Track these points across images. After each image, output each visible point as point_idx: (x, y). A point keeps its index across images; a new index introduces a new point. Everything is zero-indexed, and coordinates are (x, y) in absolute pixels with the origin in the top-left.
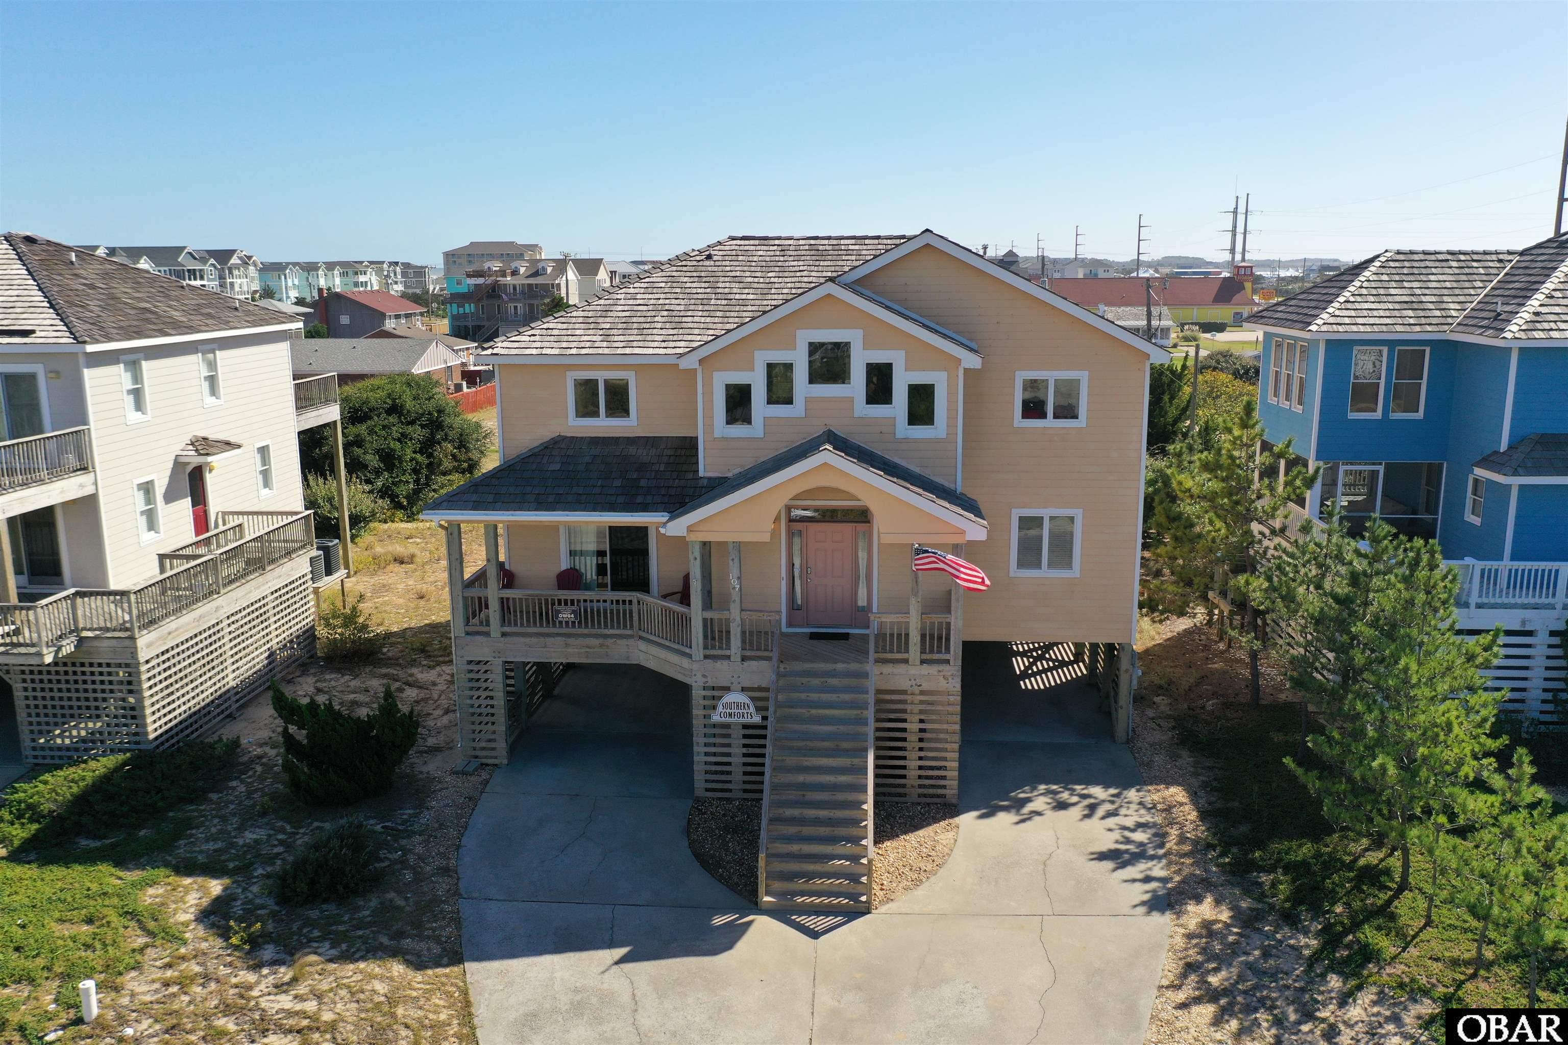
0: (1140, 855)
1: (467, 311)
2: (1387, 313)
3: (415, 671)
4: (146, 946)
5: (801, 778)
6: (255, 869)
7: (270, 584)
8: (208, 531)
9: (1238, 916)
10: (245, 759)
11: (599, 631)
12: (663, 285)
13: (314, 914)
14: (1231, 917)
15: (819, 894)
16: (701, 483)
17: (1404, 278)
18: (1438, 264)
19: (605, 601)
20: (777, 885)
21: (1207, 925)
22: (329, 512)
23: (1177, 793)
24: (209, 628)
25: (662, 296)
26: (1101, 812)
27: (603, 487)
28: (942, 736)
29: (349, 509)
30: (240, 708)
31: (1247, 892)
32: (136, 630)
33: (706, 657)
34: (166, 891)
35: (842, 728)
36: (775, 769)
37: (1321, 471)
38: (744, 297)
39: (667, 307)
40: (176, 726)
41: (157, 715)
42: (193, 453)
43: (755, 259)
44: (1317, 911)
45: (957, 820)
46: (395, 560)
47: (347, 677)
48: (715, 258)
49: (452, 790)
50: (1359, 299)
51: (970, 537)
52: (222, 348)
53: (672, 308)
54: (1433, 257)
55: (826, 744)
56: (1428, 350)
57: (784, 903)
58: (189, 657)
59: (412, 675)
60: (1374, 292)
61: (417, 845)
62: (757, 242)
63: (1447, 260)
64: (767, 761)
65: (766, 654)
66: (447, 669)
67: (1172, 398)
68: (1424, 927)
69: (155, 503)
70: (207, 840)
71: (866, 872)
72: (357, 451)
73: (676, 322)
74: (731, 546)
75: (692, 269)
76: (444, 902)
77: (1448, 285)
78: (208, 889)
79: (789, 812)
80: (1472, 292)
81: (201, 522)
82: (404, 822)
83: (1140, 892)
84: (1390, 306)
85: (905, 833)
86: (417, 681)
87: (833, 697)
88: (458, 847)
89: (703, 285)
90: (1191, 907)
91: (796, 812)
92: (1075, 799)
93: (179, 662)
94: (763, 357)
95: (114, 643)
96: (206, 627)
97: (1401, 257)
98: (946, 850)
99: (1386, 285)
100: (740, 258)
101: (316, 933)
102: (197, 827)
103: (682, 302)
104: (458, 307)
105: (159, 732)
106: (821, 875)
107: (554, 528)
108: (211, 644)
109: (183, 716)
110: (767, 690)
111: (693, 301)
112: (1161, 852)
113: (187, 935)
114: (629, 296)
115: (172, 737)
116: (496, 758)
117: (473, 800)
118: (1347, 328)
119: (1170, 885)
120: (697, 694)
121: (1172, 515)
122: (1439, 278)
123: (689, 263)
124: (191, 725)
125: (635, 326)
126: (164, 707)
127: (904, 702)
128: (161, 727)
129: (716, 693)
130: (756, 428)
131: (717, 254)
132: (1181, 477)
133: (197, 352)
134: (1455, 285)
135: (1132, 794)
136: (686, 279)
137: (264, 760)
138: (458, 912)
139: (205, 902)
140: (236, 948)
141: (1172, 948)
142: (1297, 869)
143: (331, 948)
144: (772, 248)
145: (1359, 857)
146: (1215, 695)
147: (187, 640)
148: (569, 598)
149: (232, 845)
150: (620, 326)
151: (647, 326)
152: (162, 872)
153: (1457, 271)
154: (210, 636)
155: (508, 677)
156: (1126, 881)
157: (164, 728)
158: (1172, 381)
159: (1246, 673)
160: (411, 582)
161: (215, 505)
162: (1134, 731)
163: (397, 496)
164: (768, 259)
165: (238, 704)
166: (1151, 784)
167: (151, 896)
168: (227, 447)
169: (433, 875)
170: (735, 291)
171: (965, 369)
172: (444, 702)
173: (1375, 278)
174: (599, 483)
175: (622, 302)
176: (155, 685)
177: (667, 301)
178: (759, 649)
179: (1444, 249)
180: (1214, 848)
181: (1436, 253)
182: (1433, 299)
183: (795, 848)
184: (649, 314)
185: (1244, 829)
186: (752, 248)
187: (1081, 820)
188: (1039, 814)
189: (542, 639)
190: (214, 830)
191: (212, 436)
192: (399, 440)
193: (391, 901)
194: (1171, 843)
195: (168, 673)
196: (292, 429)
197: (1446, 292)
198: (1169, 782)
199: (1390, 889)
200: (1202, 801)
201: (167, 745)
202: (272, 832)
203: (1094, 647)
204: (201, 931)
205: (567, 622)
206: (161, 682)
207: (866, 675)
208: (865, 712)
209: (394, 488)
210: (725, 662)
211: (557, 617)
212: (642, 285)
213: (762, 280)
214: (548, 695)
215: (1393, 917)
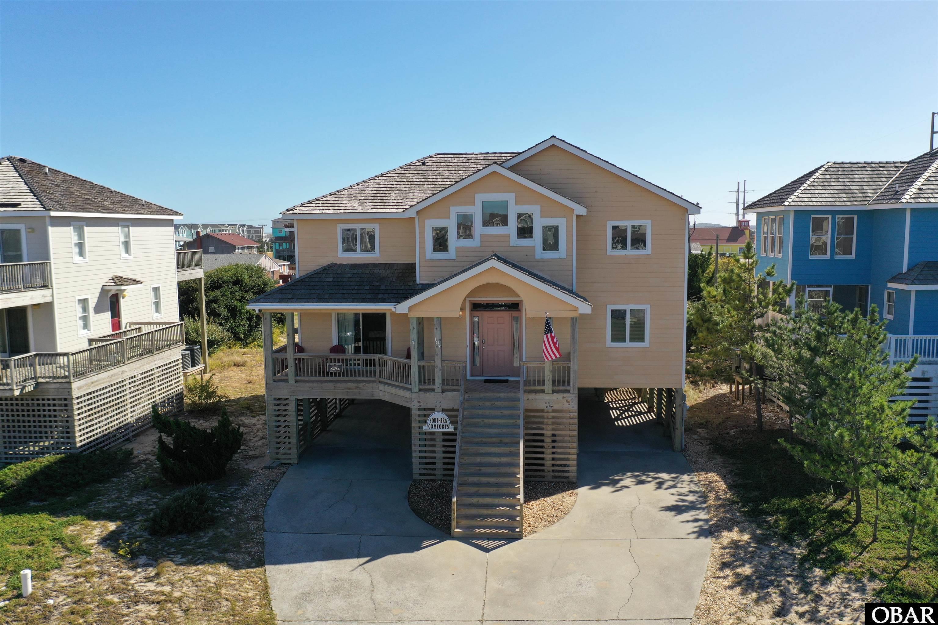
0: (692, 507)
1: (285, 247)
2: (830, 195)
3: (243, 418)
4: (66, 556)
5: (478, 459)
6: (138, 517)
7: (156, 362)
8: (120, 329)
9: (754, 537)
10: (135, 461)
11: (355, 379)
12: (396, 178)
13: (172, 540)
14: (750, 539)
15: (490, 527)
16: (417, 287)
17: (839, 176)
18: (859, 169)
19: (359, 360)
20: (464, 522)
21: (735, 545)
22: (196, 338)
23: (713, 476)
24: (117, 383)
25: (395, 183)
26: (665, 486)
27: (358, 290)
28: (566, 438)
29: (208, 337)
30: (134, 436)
31: (759, 526)
32: (72, 378)
33: (420, 390)
34: (81, 528)
35: (504, 430)
36: (462, 455)
37: (795, 286)
38: (444, 183)
39: (398, 189)
40: (94, 440)
41: (83, 432)
42: (113, 284)
43: (451, 164)
44: (805, 535)
45: (576, 491)
46: (235, 365)
47: (201, 421)
48: (427, 164)
49: (262, 476)
50: (813, 188)
51: (581, 311)
52: (134, 225)
53: (401, 189)
54: (856, 166)
55: (494, 440)
56: (856, 217)
57: (468, 532)
58: (104, 399)
59: (241, 421)
60: (822, 184)
61: (239, 504)
62: (452, 156)
63: (865, 167)
64: (457, 449)
65: (457, 388)
66: (263, 418)
67: (703, 272)
68: (873, 542)
69: (88, 313)
70: (109, 502)
71: (519, 514)
72: (214, 305)
73: (404, 196)
74: (435, 320)
75: (414, 169)
76: (254, 534)
77: (866, 180)
78: (107, 527)
79: (471, 479)
80: (881, 183)
81: (116, 325)
82: (232, 493)
83: (691, 527)
84: (832, 192)
85: (544, 497)
86: (244, 423)
87: (498, 412)
88: (265, 505)
89: (420, 177)
90: (725, 534)
91: (475, 479)
92: (650, 479)
93: (98, 401)
94: (455, 211)
95: (58, 385)
96: (115, 382)
97: (837, 166)
98: (570, 506)
99: (829, 180)
100: (442, 164)
101: (173, 550)
102: (103, 495)
103: (407, 186)
104: (280, 246)
105: (83, 443)
106: (491, 516)
107: (327, 315)
108: (118, 393)
109: (99, 435)
110: (457, 410)
111: (414, 186)
112: (705, 505)
113: (92, 551)
114: (376, 184)
115: (91, 447)
116: (290, 459)
117: (275, 482)
118: (807, 204)
119: (710, 523)
120: (415, 413)
121: (705, 318)
122: (859, 176)
123: (412, 167)
124: (104, 441)
125: (379, 198)
126: (87, 428)
127: (542, 417)
128: (84, 440)
129: (426, 413)
130: (451, 253)
131: (429, 162)
132: (710, 289)
133: (118, 226)
134: (870, 180)
135: (685, 477)
136: (409, 175)
137: (147, 462)
138: (263, 539)
139: (105, 534)
140: (121, 556)
141: (713, 555)
142: (791, 513)
143: (182, 558)
144: (461, 159)
145: (829, 506)
146: (734, 427)
147: (103, 389)
148: (337, 358)
149: (125, 504)
150: (370, 198)
151: (386, 198)
152: (79, 518)
153: (870, 173)
154: (118, 388)
155: (299, 410)
156: (683, 522)
157: (87, 441)
158: (703, 262)
159: (755, 416)
160: (244, 375)
161: (126, 318)
162: (685, 445)
163: (238, 334)
164: (458, 164)
165: (133, 433)
166: (697, 472)
167: (71, 531)
168: (135, 283)
169: (248, 519)
170: (439, 180)
171: (577, 215)
172: (260, 434)
173: (822, 176)
174: (356, 287)
175: (371, 186)
176: (82, 413)
177: (398, 186)
178: (453, 385)
179: (862, 161)
180: (737, 503)
181: (857, 163)
182: (857, 187)
183: (475, 500)
184: (387, 192)
185: (756, 493)
186: (449, 159)
187: (655, 490)
188: (627, 487)
189: (320, 384)
190: (113, 497)
191: (125, 275)
192: (240, 300)
193: (221, 533)
194: (711, 501)
195: (90, 407)
196: (174, 279)
197: (865, 184)
198: (708, 470)
199: (850, 522)
200: (729, 480)
201: (87, 452)
202: (149, 498)
203: (660, 390)
204: (101, 548)
205: (335, 373)
206: (85, 412)
207: (518, 400)
208: (518, 421)
209: (236, 328)
210: (432, 393)
211: (329, 370)
212: (384, 178)
213: (455, 175)
214: (324, 429)
215: (854, 535)
